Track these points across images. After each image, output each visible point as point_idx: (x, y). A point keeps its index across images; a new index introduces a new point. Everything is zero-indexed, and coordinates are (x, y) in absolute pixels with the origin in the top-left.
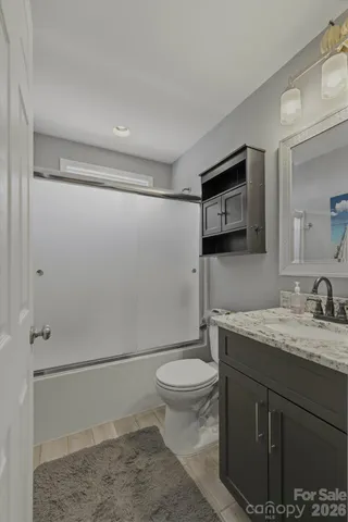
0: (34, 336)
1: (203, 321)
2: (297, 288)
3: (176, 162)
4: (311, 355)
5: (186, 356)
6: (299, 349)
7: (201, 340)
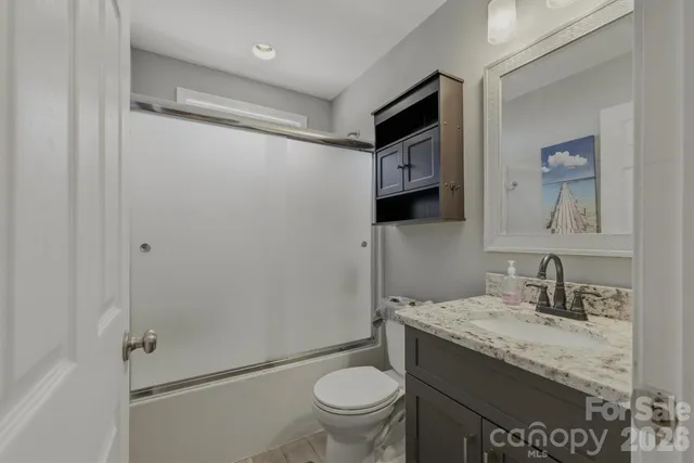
0: (129, 348)
1: (378, 314)
2: (512, 270)
3: (339, 96)
4: (554, 372)
5: (355, 363)
6: (532, 363)
7: (372, 340)
